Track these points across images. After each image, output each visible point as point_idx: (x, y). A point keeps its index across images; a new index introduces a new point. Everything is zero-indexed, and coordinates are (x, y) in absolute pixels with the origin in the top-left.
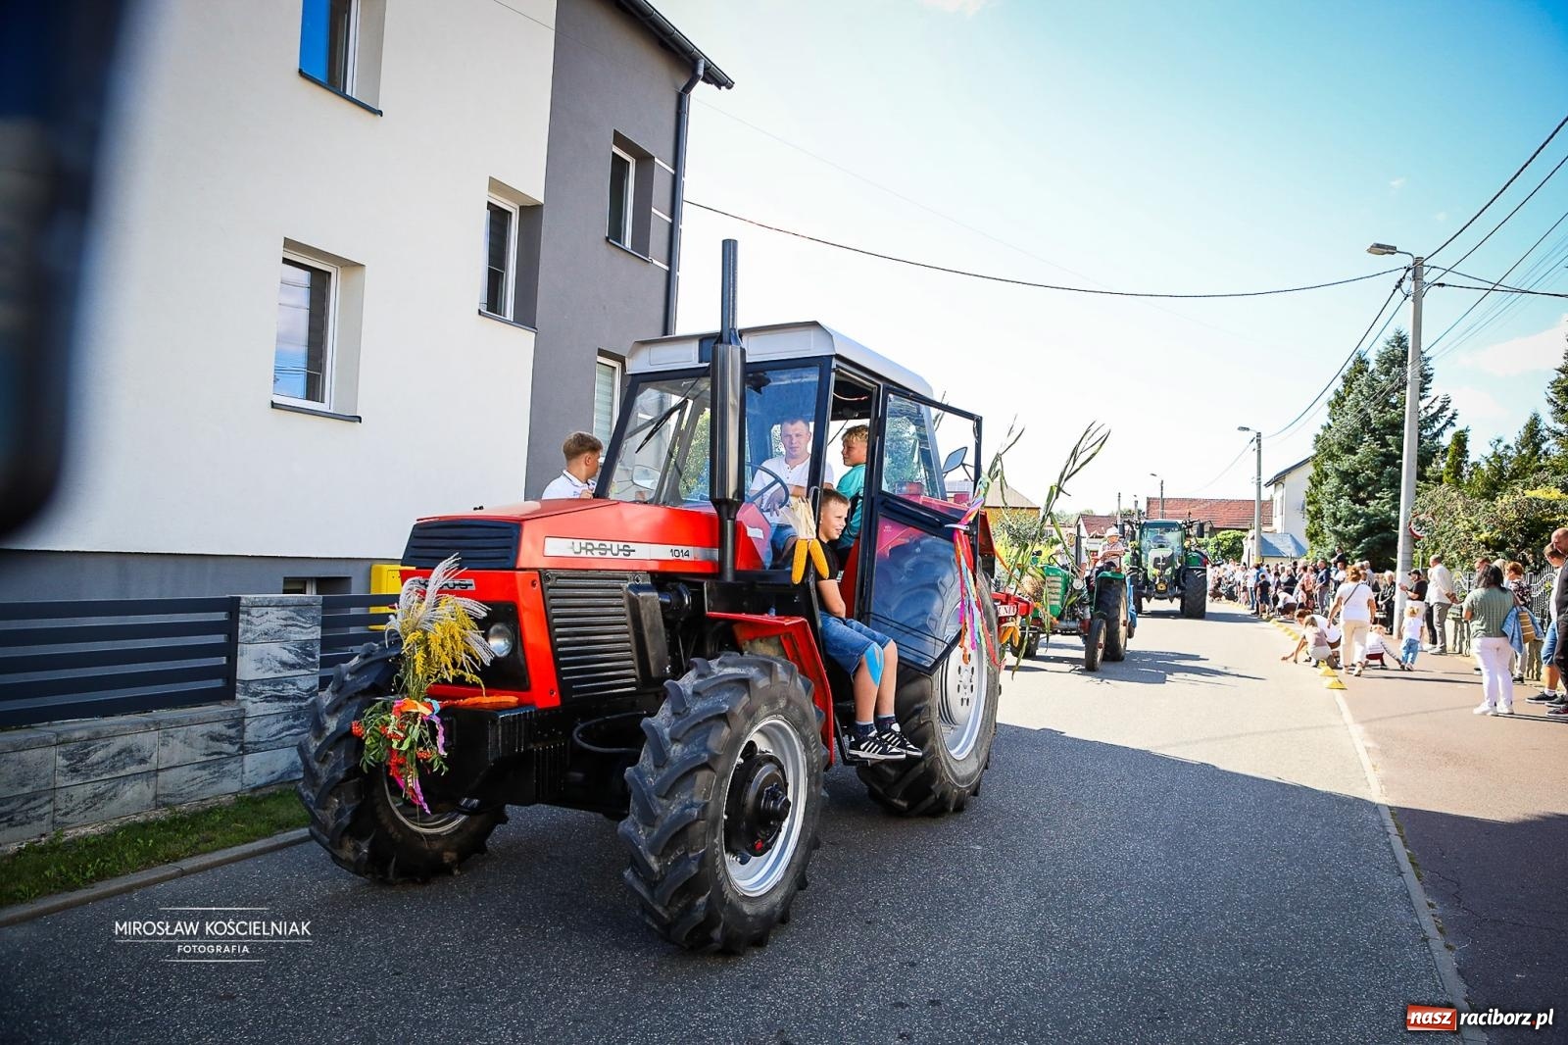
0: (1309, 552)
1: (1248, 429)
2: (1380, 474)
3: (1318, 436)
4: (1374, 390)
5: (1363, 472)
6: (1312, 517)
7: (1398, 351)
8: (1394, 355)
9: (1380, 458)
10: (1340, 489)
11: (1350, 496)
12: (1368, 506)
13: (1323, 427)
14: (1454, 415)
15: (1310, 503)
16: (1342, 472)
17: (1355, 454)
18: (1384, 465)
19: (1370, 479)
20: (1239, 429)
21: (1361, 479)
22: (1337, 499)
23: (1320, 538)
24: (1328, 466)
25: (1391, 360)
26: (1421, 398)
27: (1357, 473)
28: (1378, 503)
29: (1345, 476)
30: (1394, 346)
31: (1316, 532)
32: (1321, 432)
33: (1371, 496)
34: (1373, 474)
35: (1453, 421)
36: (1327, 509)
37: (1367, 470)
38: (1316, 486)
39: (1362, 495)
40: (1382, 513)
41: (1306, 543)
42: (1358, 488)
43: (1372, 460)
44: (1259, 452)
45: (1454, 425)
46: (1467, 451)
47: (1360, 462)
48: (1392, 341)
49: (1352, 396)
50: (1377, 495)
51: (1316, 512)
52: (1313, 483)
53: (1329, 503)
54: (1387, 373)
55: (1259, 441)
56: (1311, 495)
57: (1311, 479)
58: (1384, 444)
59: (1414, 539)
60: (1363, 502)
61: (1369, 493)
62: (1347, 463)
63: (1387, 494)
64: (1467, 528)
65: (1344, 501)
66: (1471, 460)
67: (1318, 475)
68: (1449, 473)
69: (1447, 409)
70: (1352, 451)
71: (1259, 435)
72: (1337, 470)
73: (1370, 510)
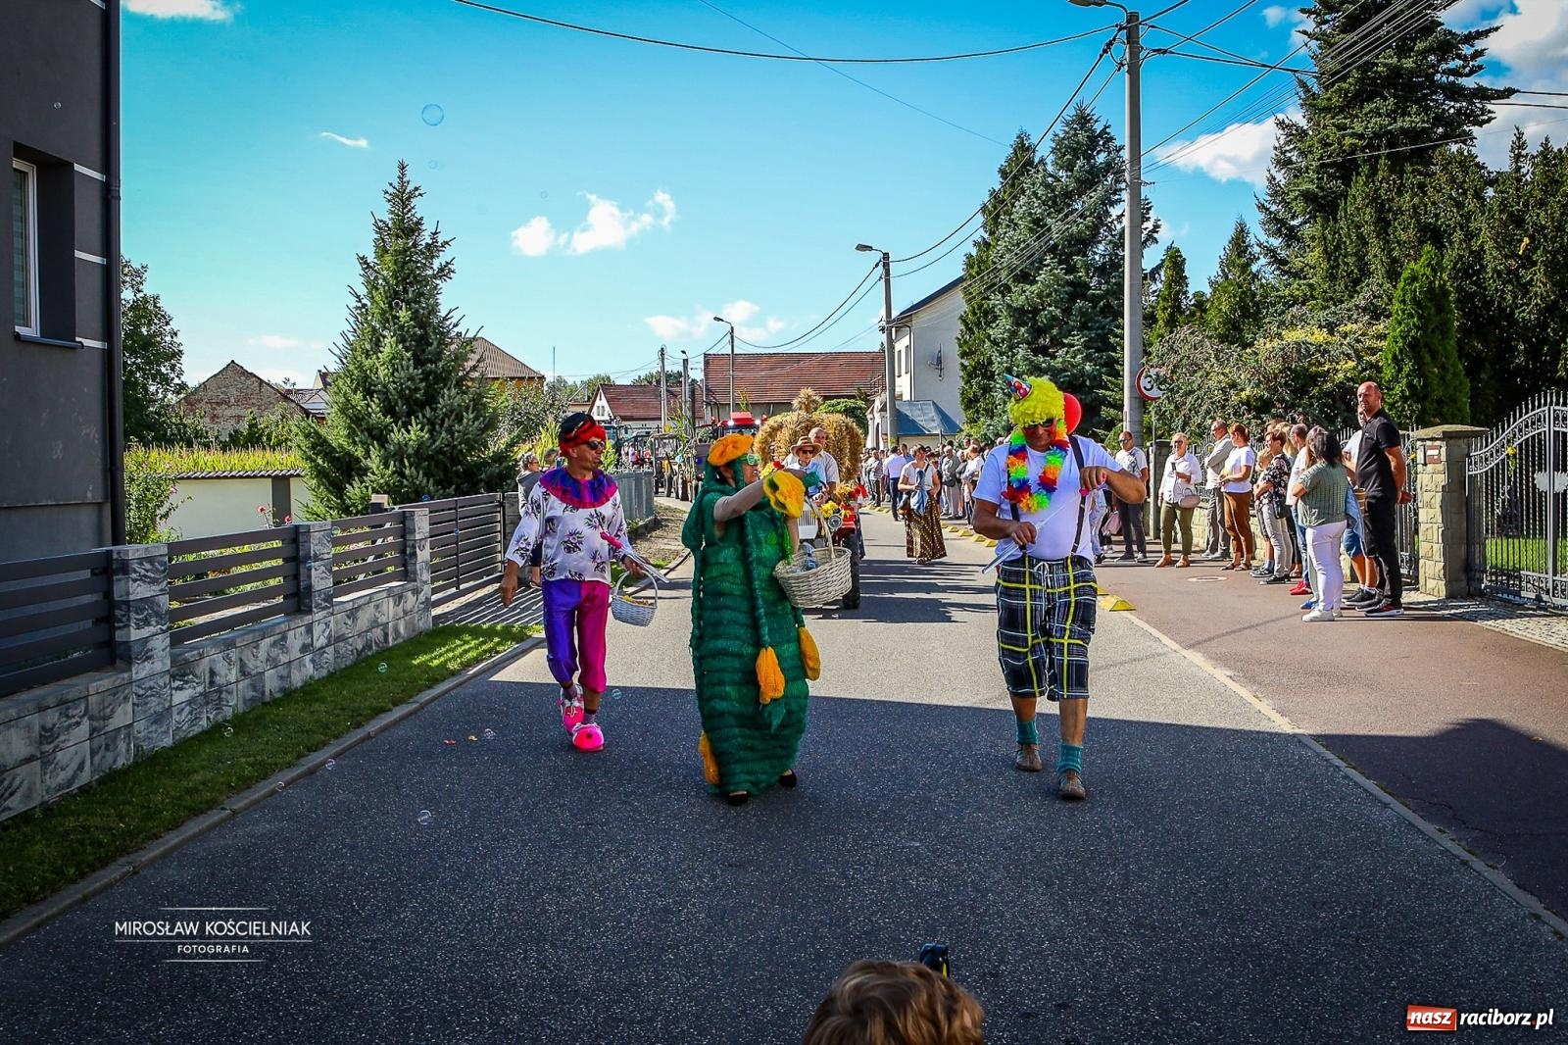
0: (965, 427)
1: (870, 248)
2: (1067, 311)
3: (969, 256)
4: (1053, 191)
5: (1044, 309)
6: (970, 375)
7: (1082, 137)
8: (1078, 143)
9: (1067, 289)
10: (1014, 334)
11: (1028, 343)
12: (1054, 357)
13: (976, 244)
14: (1156, 227)
15: (964, 355)
16: (1016, 309)
17: (1033, 282)
18: (1073, 298)
19: (1054, 318)
20: (858, 248)
21: (1042, 319)
22: (1011, 348)
23: (981, 404)
24: (996, 300)
25: (1074, 150)
26: (1113, 204)
27: (1036, 311)
28: (1067, 352)
29: (1020, 315)
30: (1076, 129)
31: (975, 396)
32: (974, 252)
33: (1057, 343)
34: (1058, 312)
35: (1155, 235)
36: (999, 364)
37: (1050, 306)
38: (970, 330)
39: (1043, 341)
40: (1073, 366)
41: (959, 415)
42: (1038, 332)
43: (1056, 291)
44: (888, 282)
45: (1156, 241)
46: (1186, 277)
47: (1040, 296)
48: (1073, 122)
49: (1023, 200)
50: (1065, 341)
51: (975, 368)
52: (966, 325)
53: (1001, 354)
54: (1070, 167)
55: (886, 266)
56: (966, 342)
57: (963, 320)
58: (1071, 269)
59: (1142, 402)
60: (1043, 351)
61: (1052, 339)
62: (1022, 295)
63: (1078, 340)
64: (1223, 385)
65: (1022, 352)
66: (1191, 290)
67: (974, 314)
68: (1165, 309)
69: (1148, 219)
70: (1025, 277)
71: (886, 256)
72: (1009, 306)
73: (1057, 363)
